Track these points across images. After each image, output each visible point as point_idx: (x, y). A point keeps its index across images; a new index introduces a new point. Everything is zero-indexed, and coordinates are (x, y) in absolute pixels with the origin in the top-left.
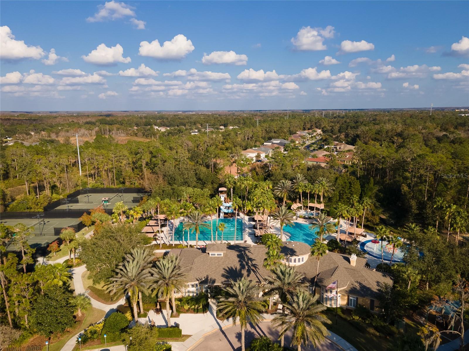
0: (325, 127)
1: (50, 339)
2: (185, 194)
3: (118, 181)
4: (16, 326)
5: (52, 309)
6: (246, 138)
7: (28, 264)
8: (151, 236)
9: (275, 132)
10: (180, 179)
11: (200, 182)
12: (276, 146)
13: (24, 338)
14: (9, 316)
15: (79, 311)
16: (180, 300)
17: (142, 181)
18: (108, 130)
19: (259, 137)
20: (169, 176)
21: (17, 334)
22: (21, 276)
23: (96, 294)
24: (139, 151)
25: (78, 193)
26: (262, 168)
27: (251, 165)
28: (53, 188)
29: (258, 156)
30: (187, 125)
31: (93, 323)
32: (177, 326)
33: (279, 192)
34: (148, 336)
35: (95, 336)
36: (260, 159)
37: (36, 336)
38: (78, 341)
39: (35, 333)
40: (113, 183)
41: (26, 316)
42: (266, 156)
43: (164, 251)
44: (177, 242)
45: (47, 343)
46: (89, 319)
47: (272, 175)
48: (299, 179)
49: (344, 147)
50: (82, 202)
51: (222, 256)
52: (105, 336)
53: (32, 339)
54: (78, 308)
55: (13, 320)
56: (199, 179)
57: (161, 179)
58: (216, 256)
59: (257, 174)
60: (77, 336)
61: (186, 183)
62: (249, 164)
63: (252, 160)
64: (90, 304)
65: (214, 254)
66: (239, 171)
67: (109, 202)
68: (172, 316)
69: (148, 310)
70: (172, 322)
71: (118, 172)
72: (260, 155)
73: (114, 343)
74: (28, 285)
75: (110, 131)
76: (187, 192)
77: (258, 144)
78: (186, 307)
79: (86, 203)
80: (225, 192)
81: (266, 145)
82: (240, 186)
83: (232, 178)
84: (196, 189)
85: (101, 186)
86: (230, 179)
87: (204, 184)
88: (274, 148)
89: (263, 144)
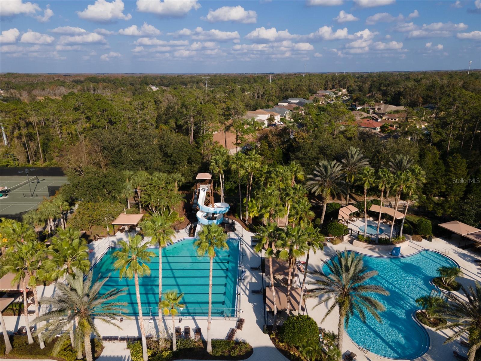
0: (351, 86)
6: (256, 96)
9: (291, 90)
11: (168, 160)
12: (295, 106)
18: (92, 89)
19: (272, 96)
26: (277, 135)
27: (261, 131)
29: (271, 119)
30: (188, 85)
33: (317, 187)
36: (274, 123)
42: (281, 119)
47: (299, 148)
49: (385, 108)
59: (270, 146)
62: (258, 130)
63: (263, 124)
66: (239, 141)
72: (274, 118)
75: (94, 90)
77: (271, 103)
80: (210, 181)
81: (281, 106)
82: (237, 171)
83: (222, 156)
84: (156, 174)
85: (12, 164)
86: (217, 157)
87: (175, 163)
88: (292, 109)
89: (278, 104)
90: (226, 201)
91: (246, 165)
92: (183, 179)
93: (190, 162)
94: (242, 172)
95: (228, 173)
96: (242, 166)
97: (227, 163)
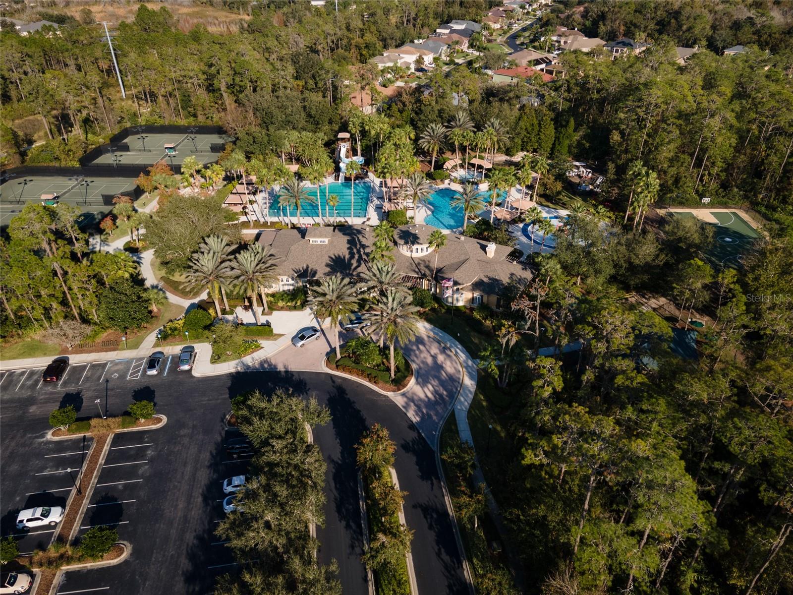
1: (126, 334)
2: (287, 143)
3: (186, 112)
4: (85, 321)
5: (122, 304)
6: (405, 20)
7: (83, 252)
8: (239, 209)
10: (279, 116)
11: (312, 120)
12: (455, 37)
13: (96, 334)
14: (74, 310)
15: (154, 305)
16: (273, 295)
17: (222, 114)
19: (428, 17)
20: (263, 110)
21: (88, 330)
22: (79, 267)
23: (171, 286)
24: (214, 62)
25: (125, 133)
28: (87, 122)
29: (419, 61)
31: (173, 319)
32: (268, 324)
33: (426, 144)
34: (233, 334)
35: (176, 333)
36: (423, 66)
37: (110, 331)
38: (157, 337)
39: (108, 328)
40: (178, 115)
41: (94, 311)
42: (434, 59)
43: (256, 231)
44: (275, 219)
45: (124, 339)
46: (168, 316)
48: (459, 120)
50: (134, 150)
51: (327, 243)
52: (187, 333)
53: (105, 334)
54: (153, 302)
55: (80, 315)
56: (309, 115)
57: (250, 115)
58: (319, 243)
60: (156, 331)
61: (289, 123)
63: (408, 68)
64: (166, 298)
65: (314, 240)
67: (175, 151)
68: (263, 314)
69: (235, 307)
70: (263, 320)
71: (184, 96)
72: (423, 59)
73: (197, 341)
74: (89, 276)
76: (290, 139)
78: (281, 304)
79: (140, 151)
80: (349, 140)
81: (440, 34)
82: (369, 131)
83: (358, 118)
84: (304, 133)
85: (160, 122)
86: (354, 120)
87: (318, 124)
88: (450, 43)
89: (435, 31)
90: (362, 155)
91: (376, 127)
92: (326, 138)
93: (330, 122)
94: (373, 132)
95: (364, 133)
96: (373, 128)
97: (362, 125)
